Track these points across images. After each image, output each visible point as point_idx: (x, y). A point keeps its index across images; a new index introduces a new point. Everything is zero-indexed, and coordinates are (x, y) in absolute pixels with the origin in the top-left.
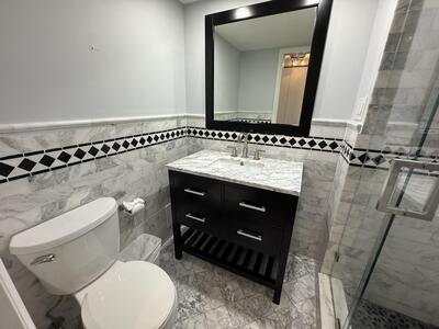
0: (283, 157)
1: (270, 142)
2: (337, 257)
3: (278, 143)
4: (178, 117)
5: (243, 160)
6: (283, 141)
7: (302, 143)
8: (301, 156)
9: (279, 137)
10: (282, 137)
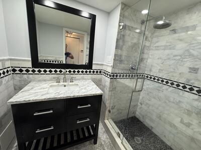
0: (83, 79)
1: (76, 73)
2: (109, 111)
3: (80, 73)
4: (4, 60)
5: (65, 84)
6: (82, 72)
7: (90, 72)
8: (90, 78)
9: (80, 70)
10: (82, 70)
